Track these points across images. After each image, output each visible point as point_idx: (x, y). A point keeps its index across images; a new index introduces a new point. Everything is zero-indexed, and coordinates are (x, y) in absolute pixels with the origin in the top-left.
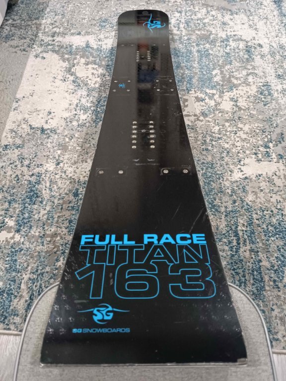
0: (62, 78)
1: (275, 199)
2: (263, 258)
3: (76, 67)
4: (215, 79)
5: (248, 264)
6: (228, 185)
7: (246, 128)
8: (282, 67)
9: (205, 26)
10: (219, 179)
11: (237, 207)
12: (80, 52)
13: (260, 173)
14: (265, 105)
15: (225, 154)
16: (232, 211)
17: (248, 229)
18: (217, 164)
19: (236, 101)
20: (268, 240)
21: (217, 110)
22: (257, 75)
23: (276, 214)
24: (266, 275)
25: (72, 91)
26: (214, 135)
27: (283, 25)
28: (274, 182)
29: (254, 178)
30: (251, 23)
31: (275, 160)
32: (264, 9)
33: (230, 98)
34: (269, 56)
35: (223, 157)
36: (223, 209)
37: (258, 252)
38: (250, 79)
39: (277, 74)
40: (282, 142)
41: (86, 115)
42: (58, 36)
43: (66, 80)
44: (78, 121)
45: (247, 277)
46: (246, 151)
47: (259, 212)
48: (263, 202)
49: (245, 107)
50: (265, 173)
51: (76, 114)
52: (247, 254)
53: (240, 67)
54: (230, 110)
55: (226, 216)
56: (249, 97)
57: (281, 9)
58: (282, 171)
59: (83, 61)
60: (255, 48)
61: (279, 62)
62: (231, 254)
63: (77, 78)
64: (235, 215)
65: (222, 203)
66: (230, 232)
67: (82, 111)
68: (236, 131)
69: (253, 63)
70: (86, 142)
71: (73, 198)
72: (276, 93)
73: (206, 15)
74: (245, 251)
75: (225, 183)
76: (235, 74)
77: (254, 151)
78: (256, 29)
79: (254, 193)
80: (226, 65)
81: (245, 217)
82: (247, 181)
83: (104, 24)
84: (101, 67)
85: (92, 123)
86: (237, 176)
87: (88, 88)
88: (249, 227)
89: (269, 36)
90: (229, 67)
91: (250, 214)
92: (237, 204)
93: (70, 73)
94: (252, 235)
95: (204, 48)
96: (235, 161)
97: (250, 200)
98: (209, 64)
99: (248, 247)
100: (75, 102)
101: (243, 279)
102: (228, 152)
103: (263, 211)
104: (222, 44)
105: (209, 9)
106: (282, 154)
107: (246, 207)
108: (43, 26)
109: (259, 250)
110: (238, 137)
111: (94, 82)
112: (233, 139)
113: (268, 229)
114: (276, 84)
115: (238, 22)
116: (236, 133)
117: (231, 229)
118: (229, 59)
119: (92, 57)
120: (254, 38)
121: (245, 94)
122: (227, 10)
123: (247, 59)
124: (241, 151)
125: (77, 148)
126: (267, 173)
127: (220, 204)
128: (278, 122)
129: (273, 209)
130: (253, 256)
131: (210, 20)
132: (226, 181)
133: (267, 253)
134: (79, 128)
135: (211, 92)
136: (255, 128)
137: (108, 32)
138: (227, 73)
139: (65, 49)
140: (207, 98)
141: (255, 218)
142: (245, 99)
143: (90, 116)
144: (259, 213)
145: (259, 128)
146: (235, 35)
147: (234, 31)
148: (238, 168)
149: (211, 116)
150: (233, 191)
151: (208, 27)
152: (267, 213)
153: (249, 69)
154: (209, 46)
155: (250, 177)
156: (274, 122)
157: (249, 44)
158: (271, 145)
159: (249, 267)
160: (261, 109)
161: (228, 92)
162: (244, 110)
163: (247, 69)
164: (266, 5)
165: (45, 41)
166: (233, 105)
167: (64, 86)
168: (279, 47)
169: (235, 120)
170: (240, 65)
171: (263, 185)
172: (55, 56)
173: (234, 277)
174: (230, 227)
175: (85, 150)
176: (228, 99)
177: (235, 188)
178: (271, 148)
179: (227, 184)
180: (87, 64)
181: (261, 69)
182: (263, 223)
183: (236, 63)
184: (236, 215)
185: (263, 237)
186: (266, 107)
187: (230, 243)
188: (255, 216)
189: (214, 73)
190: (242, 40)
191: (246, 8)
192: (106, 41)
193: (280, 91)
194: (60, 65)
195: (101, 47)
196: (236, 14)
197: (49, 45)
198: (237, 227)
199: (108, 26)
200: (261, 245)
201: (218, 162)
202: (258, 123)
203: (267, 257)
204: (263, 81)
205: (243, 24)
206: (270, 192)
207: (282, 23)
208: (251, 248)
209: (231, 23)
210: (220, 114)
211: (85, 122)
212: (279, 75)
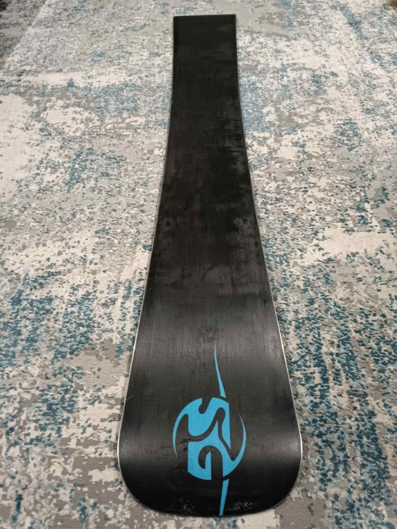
0: (24, 126)
1: (387, 294)
2: (377, 407)
3: (48, 111)
4: (267, 119)
5: (348, 421)
6: (298, 274)
7: (323, 183)
8: (371, 99)
9: (249, 55)
10: (281, 263)
11: (317, 311)
12: (57, 92)
13: (354, 251)
14: (350, 150)
15: (288, 223)
16: (308, 319)
17: (342, 350)
18: (276, 239)
19: (303, 146)
20: (382, 371)
21: (272, 159)
22: (332, 110)
23: (391, 320)
24: (387, 443)
25: (36, 142)
26: (268, 195)
27: (366, 49)
28: (381, 264)
29: (344, 260)
30: (317, 48)
31: (378, 229)
32: (335, 33)
33: (292, 142)
34: (349, 86)
35: (286, 228)
36: (290, 316)
37: (365, 395)
38: (323, 116)
39: (364, 107)
40: (385, 201)
41: (55, 176)
42: (27, 74)
43: (30, 128)
44: (39, 184)
45: (348, 451)
46: (326, 217)
47: (358, 318)
48: (364, 300)
49: (318, 153)
50: (363, 251)
51: (38, 174)
52: (344, 401)
53: (305, 102)
54: (294, 159)
55: (298, 327)
56: (322, 140)
57: (360, 31)
58: (392, 246)
59: (60, 103)
60: (327, 78)
61: (365, 93)
62: (312, 401)
63: (48, 124)
64: (314, 326)
65: (287, 305)
66: (307, 358)
67: (49, 169)
68: (306, 188)
69: (325, 96)
70: (48, 215)
71: (10, 307)
72: (366, 133)
73: (249, 43)
74: (340, 395)
75: (292, 270)
76: (298, 110)
77: (339, 216)
78: (326, 56)
79: (346, 285)
80: (283, 100)
81: (334, 328)
82: (331, 264)
83: (99, 58)
84: (87, 110)
85: (63, 185)
86: (312, 257)
87: (64, 138)
88: (342, 347)
89: (345, 62)
90: (288, 102)
91: (342, 322)
92: (316, 306)
93: (37, 119)
94: (351, 362)
95: (249, 81)
96: (308, 233)
97: (339, 296)
98: (256, 100)
99: (345, 387)
100: (39, 156)
101: (341, 455)
102: (294, 220)
103: (367, 316)
104: (276, 74)
105: (255, 35)
106: (388, 218)
107: (333, 310)
108: (7, 65)
109: (367, 391)
110: (310, 196)
111: (73, 130)
112: (301, 199)
113: (380, 349)
114: (364, 121)
115: (299, 48)
116: (307, 191)
117: (309, 352)
118: (288, 93)
119: (76, 98)
120: (324, 66)
121: (316, 136)
122: (281, 36)
123: (315, 91)
124: (317, 218)
125: (32, 224)
126: (366, 251)
127: (284, 306)
128: (375, 171)
129: (385, 311)
130: (357, 405)
131: (257, 48)
132: (293, 266)
133: (384, 397)
134: (40, 194)
135: (262, 135)
136: (337, 182)
137: (104, 67)
138: (285, 111)
139: (35, 90)
140: (255, 143)
141: (352, 330)
142: (317, 142)
143: (60, 175)
144: (359, 321)
145: (344, 182)
146: (294, 64)
147: (293, 59)
148: (313, 243)
149: (262, 168)
150: (308, 283)
151: (255, 57)
152: (375, 318)
153: (320, 104)
154: (257, 79)
155: (336, 258)
156: (367, 172)
157: (317, 73)
158: (367, 206)
159: (351, 428)
160: (345, 156)
161: (289, 134)
162: (316, 157)
163: (316, 103)
164: (338, 28)
165: (7, 81)
166: (299, 152)
167: (25, 136)
168: (362, 75)
169: (302, 173)
170: (305, 100)
171: (361, 270)
172: (19, 99)
173: (321, 453)
174: (307, 349)
175: (46, 227)
176: (290, 144)
177: (311, 278)
178: (369, 210)
179: (296, 271)
180: (67, 107)
181: (338, 103)
182: (370, 338)
183: (298, 96)
184: (317, 325)
185: (372, 366)
186: (353, 152)
187: (308, 379)
188: (351, 326)
189: (265, 111)
190: (305, 69)
191: (310, 33)
192: (99, 79)
193: (371, 129)
194: (25, 109)
195: (91, 85)
196: (295, 39)
197: (11, 85)
198: (319, 348)
199: (104, 60)
200: (369, 380)
201: (278, 236)
202: (342, 174)
203: (386, 406)
204: (343, 118)
205: (306, 50)
206: (375, 282)
207: (364, 47)
208: (351, 387)
209: (288, 50)
210: (278, 165)
211: (51, 184)
212: (368, 109)
